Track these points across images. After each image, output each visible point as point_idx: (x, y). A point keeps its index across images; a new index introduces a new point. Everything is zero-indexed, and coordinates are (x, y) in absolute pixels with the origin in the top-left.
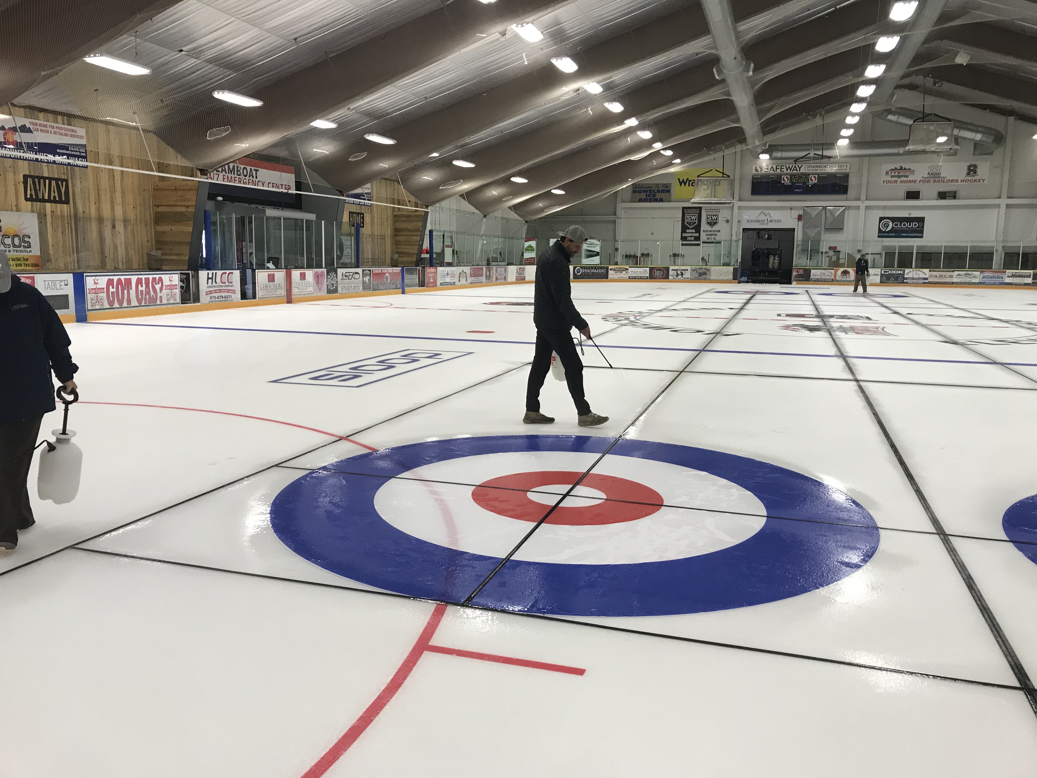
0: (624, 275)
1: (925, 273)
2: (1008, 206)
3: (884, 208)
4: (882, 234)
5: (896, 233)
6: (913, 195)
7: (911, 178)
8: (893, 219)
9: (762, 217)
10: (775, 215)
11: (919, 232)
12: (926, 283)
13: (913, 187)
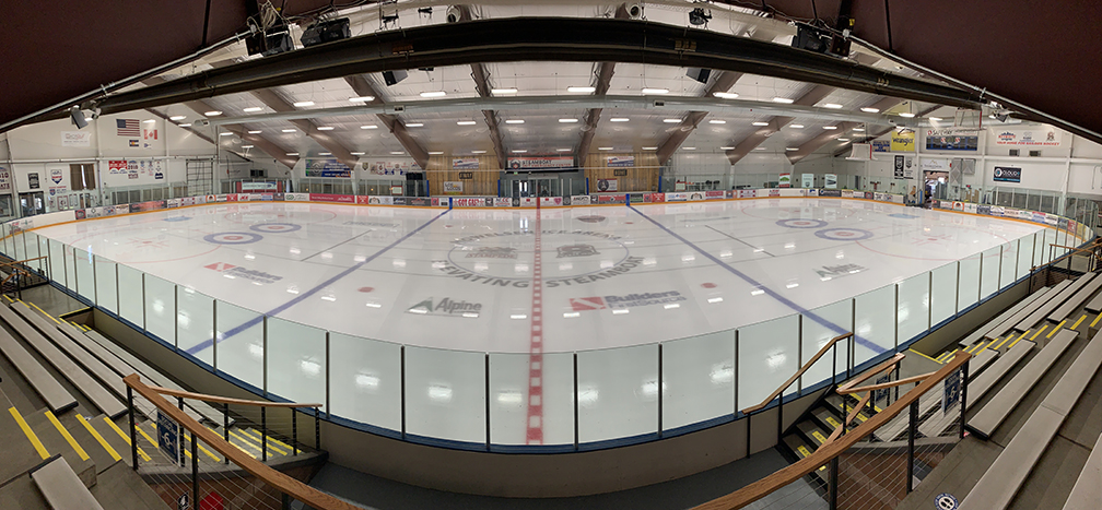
0: (850, 195)
1: (1002, 209)
2: (1071, 163)
3: (998, 161)
4: (996, 179)
5: (1004, 178)
6: (1014, 153)
7: (1013, 140)
8: (1002, 169)
9: (932, 164)
10: (939, 163)
11: (1017, 179)
12: (1003, 216)
13: (1014, 147)
